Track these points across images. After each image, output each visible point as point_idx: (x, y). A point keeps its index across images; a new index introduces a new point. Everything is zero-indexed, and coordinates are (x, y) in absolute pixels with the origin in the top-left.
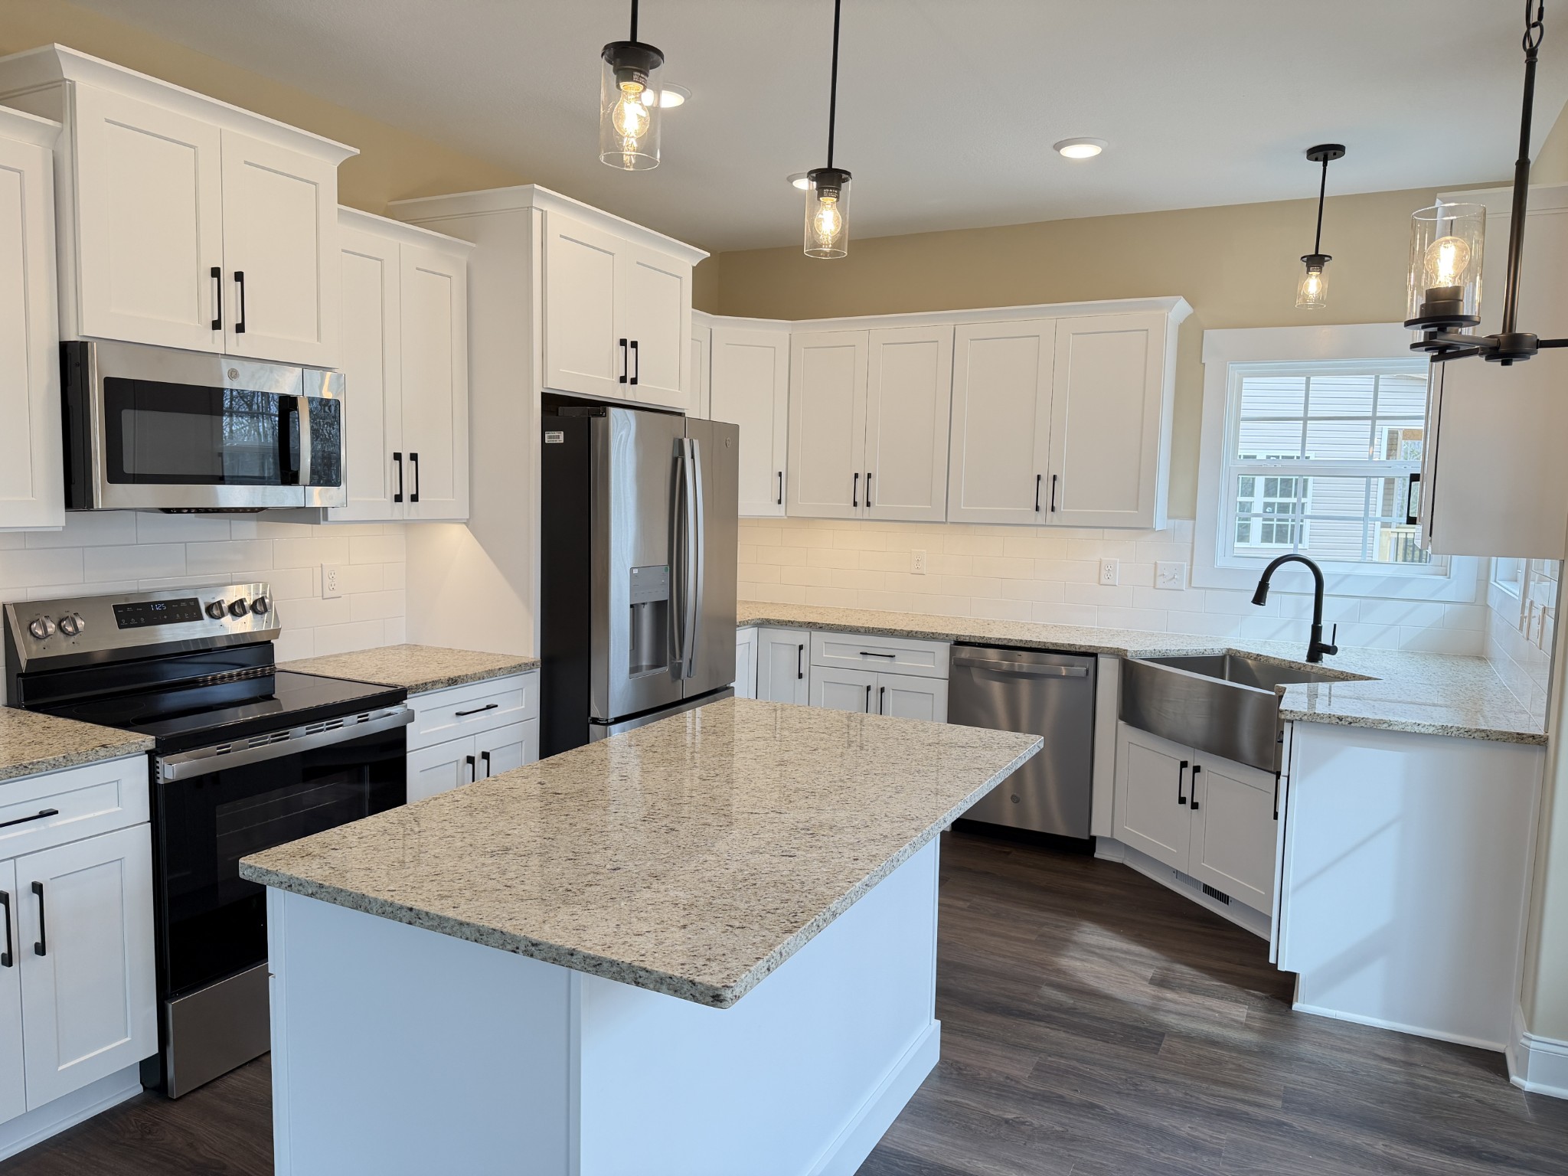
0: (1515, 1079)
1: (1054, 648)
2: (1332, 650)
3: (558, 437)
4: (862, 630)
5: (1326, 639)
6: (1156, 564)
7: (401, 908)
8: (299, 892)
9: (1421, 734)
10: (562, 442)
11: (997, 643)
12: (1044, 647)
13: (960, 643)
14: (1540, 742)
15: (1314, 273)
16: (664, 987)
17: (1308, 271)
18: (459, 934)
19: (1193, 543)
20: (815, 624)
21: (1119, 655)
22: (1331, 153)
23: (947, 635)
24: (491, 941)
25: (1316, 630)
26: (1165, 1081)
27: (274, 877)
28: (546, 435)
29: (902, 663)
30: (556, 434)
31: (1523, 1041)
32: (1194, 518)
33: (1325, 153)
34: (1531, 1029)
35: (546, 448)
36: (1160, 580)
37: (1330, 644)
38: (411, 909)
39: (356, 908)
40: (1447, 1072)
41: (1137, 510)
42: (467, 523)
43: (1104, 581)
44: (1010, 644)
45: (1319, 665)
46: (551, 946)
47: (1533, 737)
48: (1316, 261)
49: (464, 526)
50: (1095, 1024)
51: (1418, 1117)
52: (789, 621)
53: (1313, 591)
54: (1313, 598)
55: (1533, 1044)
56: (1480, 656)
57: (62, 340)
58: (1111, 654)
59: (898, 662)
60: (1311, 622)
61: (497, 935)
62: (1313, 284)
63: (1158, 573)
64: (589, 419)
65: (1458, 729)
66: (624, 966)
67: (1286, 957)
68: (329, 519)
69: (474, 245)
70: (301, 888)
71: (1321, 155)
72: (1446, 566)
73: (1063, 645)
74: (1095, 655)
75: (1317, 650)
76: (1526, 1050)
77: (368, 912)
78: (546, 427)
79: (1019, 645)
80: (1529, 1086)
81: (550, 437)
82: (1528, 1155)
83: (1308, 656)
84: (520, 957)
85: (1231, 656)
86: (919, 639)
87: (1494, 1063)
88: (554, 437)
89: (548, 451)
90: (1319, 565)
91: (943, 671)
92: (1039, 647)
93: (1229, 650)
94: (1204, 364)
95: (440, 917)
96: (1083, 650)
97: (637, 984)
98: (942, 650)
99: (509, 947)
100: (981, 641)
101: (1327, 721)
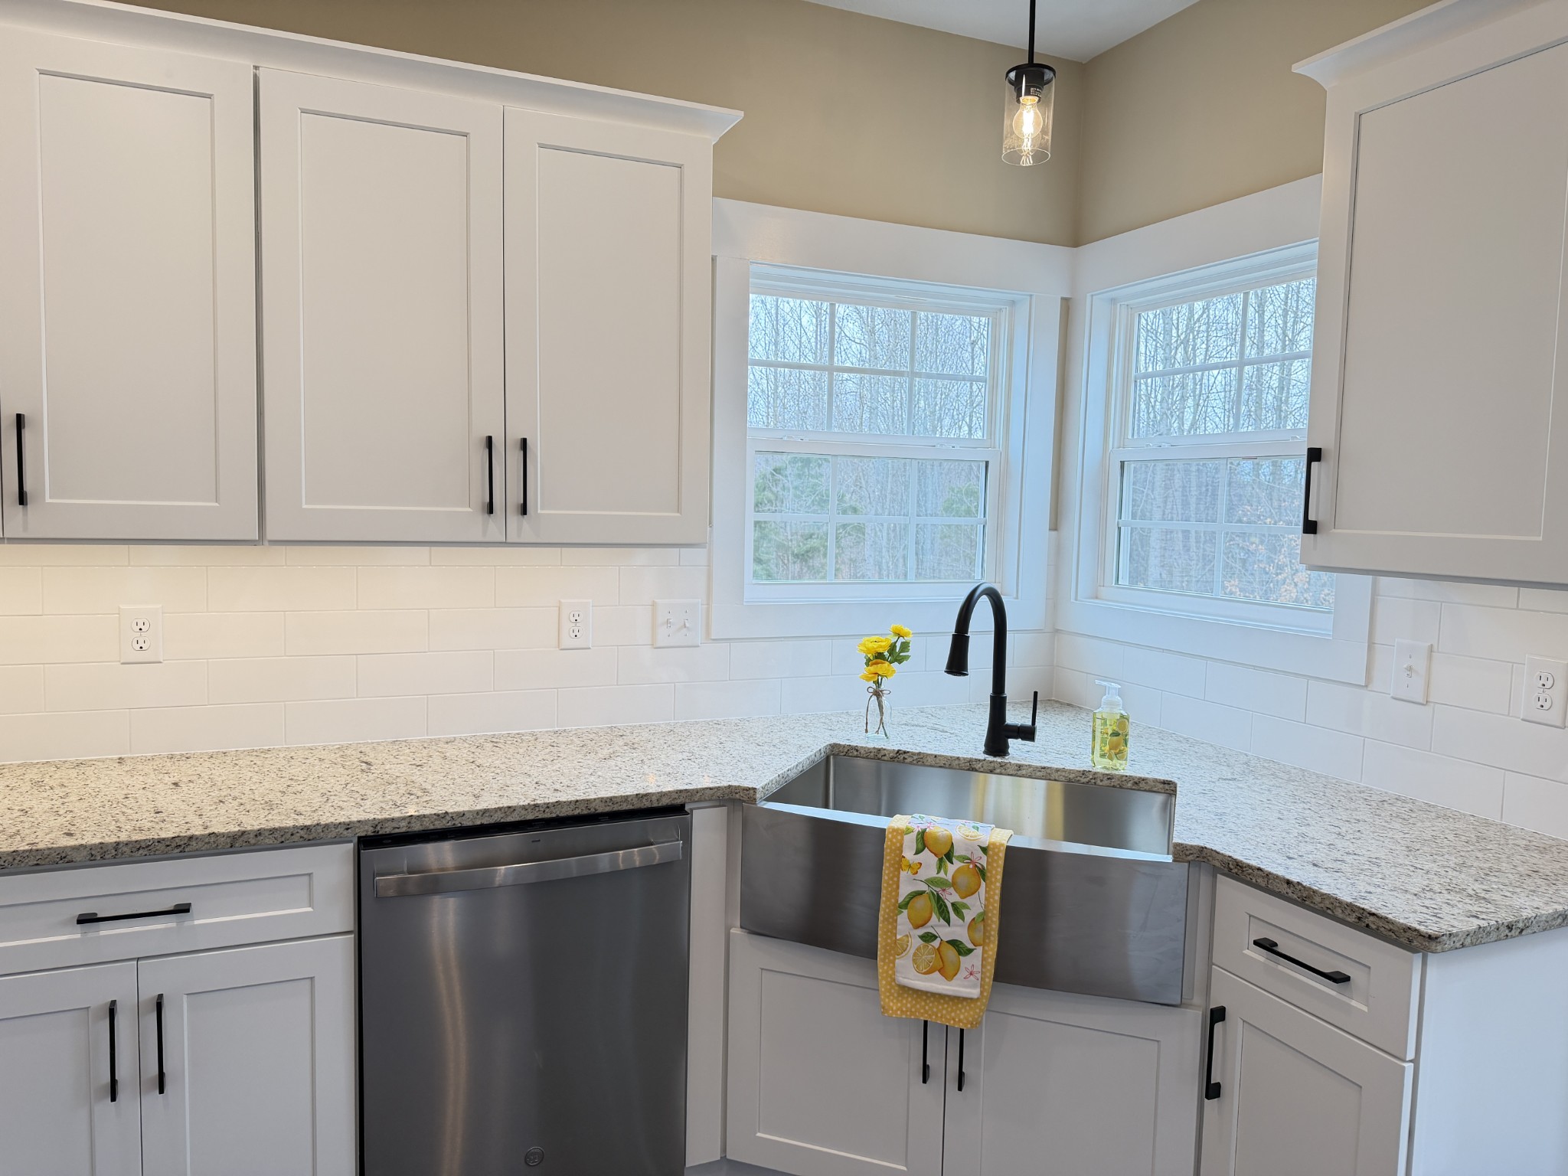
1: (607, 809)
4: (80, 856)
5: (1015, 716)
6: (654, 604)
11: (478, 823)
12: (585, 812)
13: (378, 839)
19: (710, 565)
21: (734, 799)
23: (346, 826)
29: (211, 922)
43: (568, 641)
44: (510, 819)
59: (199, 920)
60: (989, 690)
73: (625, 799)
75: (1003, 736)
79: (530, 817)
83: (987, 745)
91: (340, 914)
92: (576, 812)
96: (665, 802)
98: (331, 866)
100: (439, 825)
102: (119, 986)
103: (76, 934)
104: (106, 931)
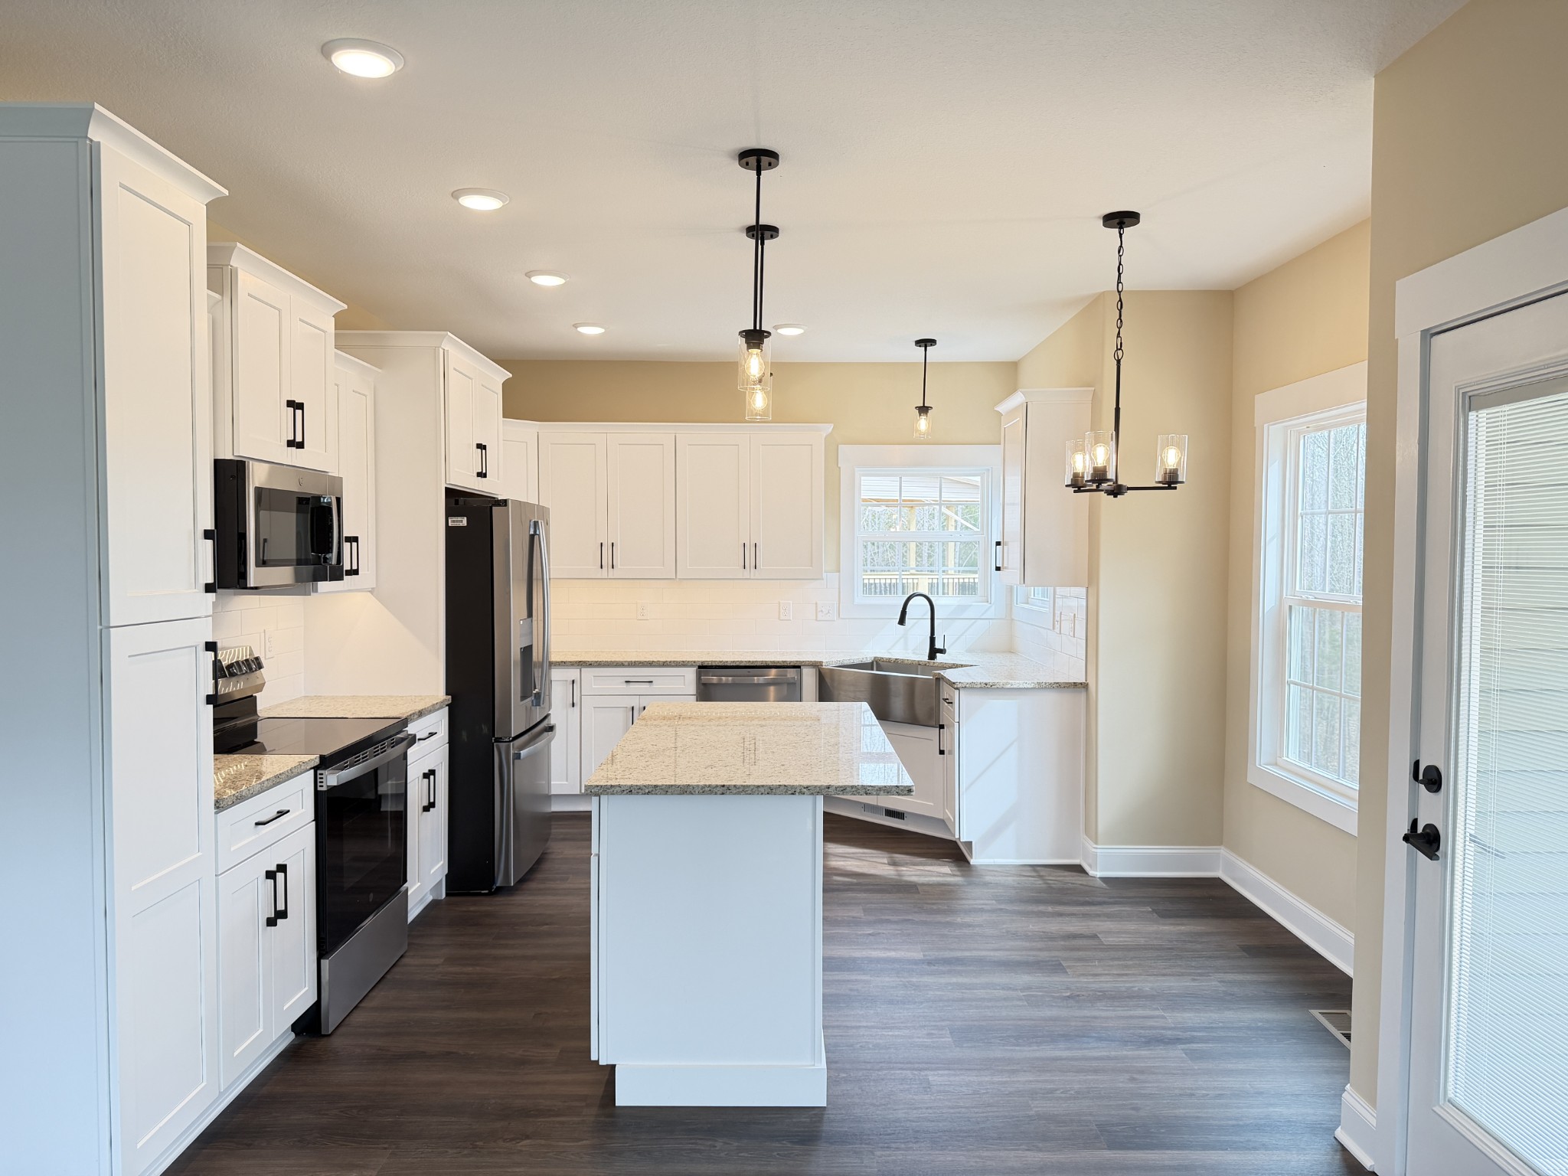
0: (1091, 872)
2: (942, 651)
3: (462, 521)
4: (626, 664)
5: (938, 645)
6: (816, 604)
7: (717, 786)
8: (638, 793)
9: (1028, 688)
10: (466, 525)
11: (731, 665)
12: (765, 665)
13: (703, 668)
14: (1084, 686)
15: (923, 417)
16: (882, 792)
17: (920, 415)
18: (757, 792)
19: (839, 588)
20: (584, 662)
21: (816, 665)
22: (929, 344)
23: (695, 662)
24: (778, 791)
25: (932, 640)
26: (933, 904)
27: (618, 788)
28: (450, 520)
29: (658, 687)
30: (459, 519)
31: (1094, 850)
32: (839, 572)
33: (926, 343)
34: (1096, 843)
35: (450, 531)
36: (820, 614)
37: (942, 648)
38: (723, 786)
39: (684, 794)
40: (1059, 876)
41: (812, 566)
42: (372, 591)
43: (782, 617)
44: (741, 665)
45: (935, 661)
46: (816, 786)
47: (1081, 684)
48: (923, 410)
49: (369, 594)
50: (876, 887)
51: (1059, 895)
52: (562, 662)
53: (929, 617)
54: (929, 621)
55: (1098, 851)
56: (1011, 651)
57: (216, 458)
58: (811, 665)
59: (654, 686)
60: (929, 635)
61: (782, 788)
62: (923, 423)
63: (819, 610)
64: (491, 508)
65: (1046, 683)
66: (859, 787)
67: (964, 833)
68: (319, 591)
69: (380, 371)
70: (640, 791)
71: (923, 344)
72: (987, 597)
73: (778, 662)
74: (799, 667)
75: (933, 652)
76: (1096, 855)
77: (692, 794)
78: (449, 513)
79: (748, 664)
80: (1099, 874)
81: (454, 521)
82: (1112, 900)
83: (928, 656)
84: (796, 797)
85: (876, 662)
86: (673, 666)
87: (1078, 869)
88: (457, 521)
89: (451, 532)
90: (931, 598)
92: (763, 665)
93: (875, 658)
94: (840, 468)
95: (744, 786)
96: (792, 664)
97: (866, 794)
98: (691, 674)
99: (790, 792)
100: (720, 664)
101: (979, 686)
102: (635, 702)
103: (625, 686)
104: (632, 686)
